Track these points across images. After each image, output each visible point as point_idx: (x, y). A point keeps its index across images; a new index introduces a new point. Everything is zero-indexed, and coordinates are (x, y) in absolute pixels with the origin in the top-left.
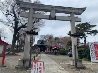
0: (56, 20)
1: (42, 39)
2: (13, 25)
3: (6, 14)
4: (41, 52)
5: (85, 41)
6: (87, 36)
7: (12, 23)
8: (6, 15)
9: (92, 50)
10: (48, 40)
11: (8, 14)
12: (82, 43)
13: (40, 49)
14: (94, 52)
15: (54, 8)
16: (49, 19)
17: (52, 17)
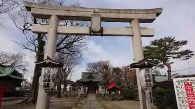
0: (102, 35)
1: (91, 70)
2: (36, 47)
3: (24, 28)
4: (89, 94)
5: (169, 71)
6: (172, 63)
7: (35, 45)
8: (23, 31)
9: (181, 96)
10: (101, 72)
11: (27, 29)
12: (165, 75)
13: (87, 88)
14: (185, 102)
15: (98, 13)
16: (90, 35)
17: (94, 31)
